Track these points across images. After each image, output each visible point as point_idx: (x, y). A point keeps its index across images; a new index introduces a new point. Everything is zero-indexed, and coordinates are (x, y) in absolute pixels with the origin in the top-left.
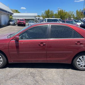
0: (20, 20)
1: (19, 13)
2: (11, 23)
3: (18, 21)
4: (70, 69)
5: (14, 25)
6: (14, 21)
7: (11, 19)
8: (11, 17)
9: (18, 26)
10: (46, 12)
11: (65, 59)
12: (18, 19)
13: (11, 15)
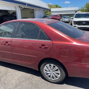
0: (54, 16)
1: (61, 7)
4: (40, 77)
10: (86, 5)
11: (30, 63)
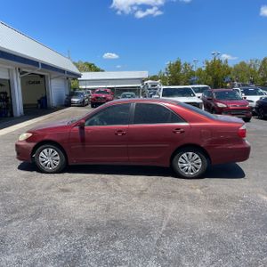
0: (98, 92)
2: (75, 100)
3: (93, 96)
5: (82, 104)
6: (82, 94)
7: (75, 89)
8: (74, 83)
9: (93, 107)
10: (170, 67)
12: (93, 90)
13: (74, 79)
